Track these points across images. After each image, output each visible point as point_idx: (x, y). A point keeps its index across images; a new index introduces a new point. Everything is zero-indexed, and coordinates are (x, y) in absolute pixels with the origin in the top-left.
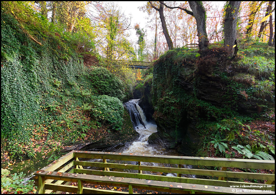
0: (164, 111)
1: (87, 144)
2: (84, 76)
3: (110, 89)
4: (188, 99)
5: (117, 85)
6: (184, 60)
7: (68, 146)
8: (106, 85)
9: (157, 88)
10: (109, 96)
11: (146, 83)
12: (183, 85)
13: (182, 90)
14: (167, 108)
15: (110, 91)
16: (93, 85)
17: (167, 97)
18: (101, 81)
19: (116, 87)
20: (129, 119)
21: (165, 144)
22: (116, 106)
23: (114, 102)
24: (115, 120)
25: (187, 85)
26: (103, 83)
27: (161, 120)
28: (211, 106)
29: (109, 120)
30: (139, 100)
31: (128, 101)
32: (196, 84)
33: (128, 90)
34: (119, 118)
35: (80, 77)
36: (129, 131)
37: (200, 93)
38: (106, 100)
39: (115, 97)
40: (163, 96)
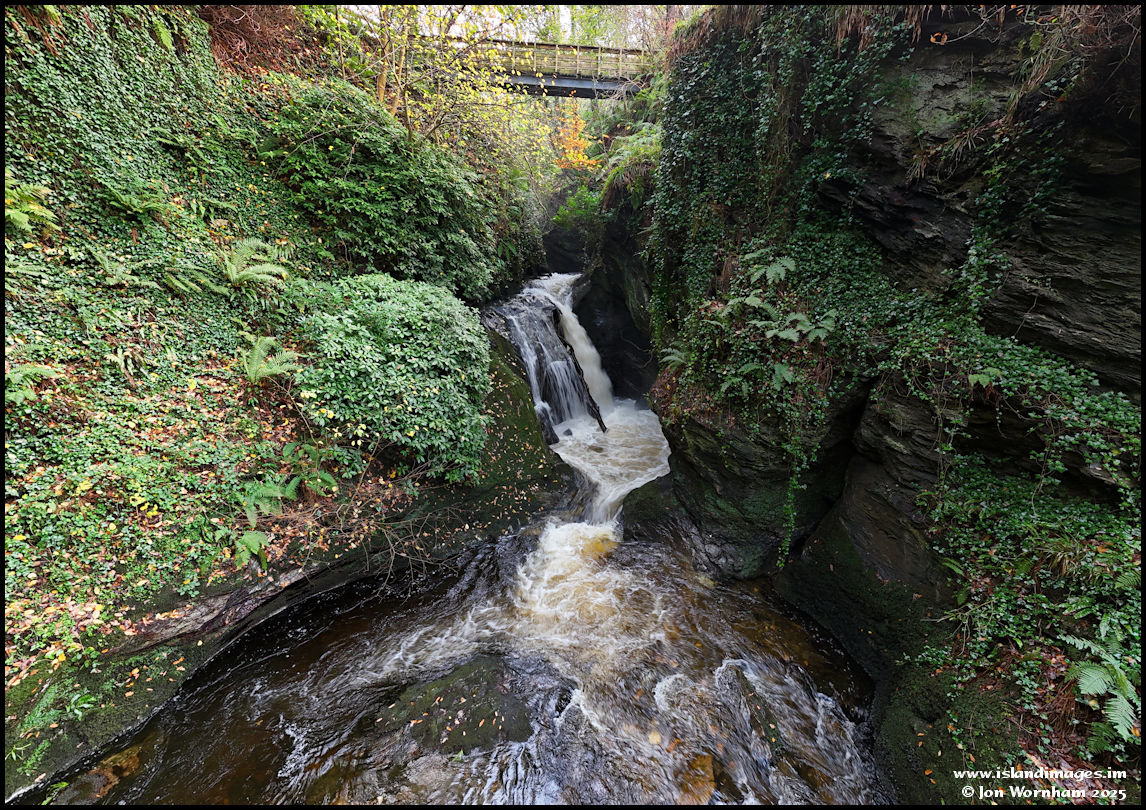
0: (724, 388)
1: (287, 583)
2: (227, 141)
3: (403, 232)
5: (441, 210)
7: (159, 616)
9: (683, 230)
10: (399, 276)
11: (617, 193)
12: (878, 216)
13: (862, 255)
14: (744, 369)
15: (406, 245)
16: (300, 207)
18: (342, 183)
19: (441, 217)
20: (522, 403)
21: (713, 550)
22: (436, 350)
23: (425, 319)
24: (436, 432)
25: (914, 217)
26: (358, 195)
27: (702, 432)
29: (396, 435)
30: (577, 283)
31: (519, 290)
33: (514, 227)
34: (462, 416)
35: (199, 153)
36: (525, 467)
37: (1026, 286)
38: (375, 310)
39: (435, 280)
40: (727, 286)
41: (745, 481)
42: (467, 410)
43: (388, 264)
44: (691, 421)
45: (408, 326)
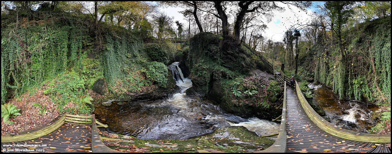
0: (198, 74)
1: (142, 94)
3: (159, 57)
4: (214, 66)
6: (212, 40)
7: (130, 93)
8: (156, 55)
10: (158, 62)
12: (211, 56)
14: (200, 72)
17: (200, 64)
19: (163, 55)
22: (162, 70)
23: (161, 66)
24: (161, 80)
25: (214, 56)
26: (154, 53)
28: (229, 70)
32: (220, 56)
37: (223, 62)
38: (155, 65)
39: (162, 62)
40: (197, 63)
41: (202, 86)
42: (165, 78)
43: (157, 60)
44: (195, 79)
45: (159, 67)
